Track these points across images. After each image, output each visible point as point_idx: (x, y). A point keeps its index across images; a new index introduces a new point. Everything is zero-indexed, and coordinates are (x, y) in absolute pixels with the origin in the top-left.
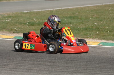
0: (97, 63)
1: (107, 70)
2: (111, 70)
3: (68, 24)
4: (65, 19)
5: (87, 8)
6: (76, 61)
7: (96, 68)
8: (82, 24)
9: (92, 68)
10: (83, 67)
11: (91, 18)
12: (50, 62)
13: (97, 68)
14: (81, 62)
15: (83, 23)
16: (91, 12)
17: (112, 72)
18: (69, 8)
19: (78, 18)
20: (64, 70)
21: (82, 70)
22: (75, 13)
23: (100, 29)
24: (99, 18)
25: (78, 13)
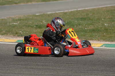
0: (91, 65)
1: (98, 72)
2: (103, 72)
3: (77, 25)
4: (75, 21)
5: (104, 9)
6: (70, 64)
7: (87, 70)
8: (91, 26)
9: (84, 70)
10: (75, 70)
11: (103, 19)
12: (43, 65)
13: (89, 70)
14: (75, 65)
15: (93, 24)
16: (106, 13)
17: (102, 74)
18: (86, 9)
19: (90, 19)
20: (53, 74)
21: (73, 73)
22: (89, 14)
23: (108, 30)
24: (111, 18)
25: (92, 14)
